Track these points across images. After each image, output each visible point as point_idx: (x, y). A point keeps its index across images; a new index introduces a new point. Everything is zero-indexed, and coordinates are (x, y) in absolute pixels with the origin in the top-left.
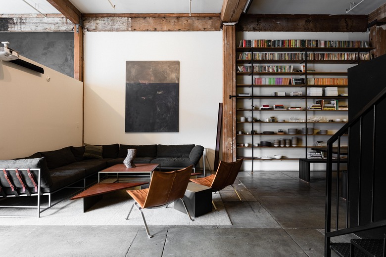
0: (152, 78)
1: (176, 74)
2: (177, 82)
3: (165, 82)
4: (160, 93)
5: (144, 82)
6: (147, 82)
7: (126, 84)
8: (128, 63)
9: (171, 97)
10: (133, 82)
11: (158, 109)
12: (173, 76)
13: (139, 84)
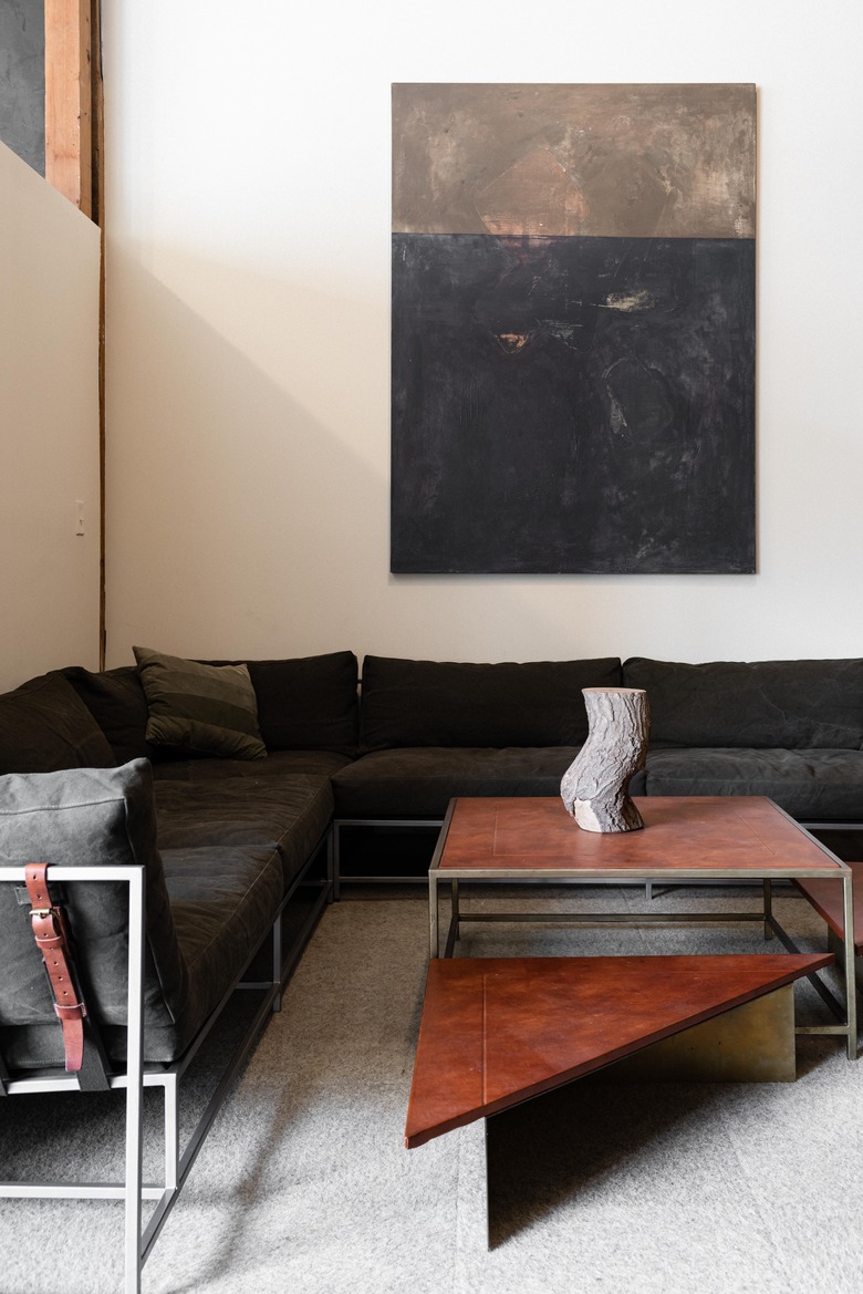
0: (575, 204)
1: (738, 176)
2: (741, 228)
3: (663, 229)
4: (626, 304)
5: (518, 231)
6: (535, 230)
7: (398, 240)
8: (404, 95)
9: (702, 333)
10: (438, 229)
11: (617, 417)
12: (717, 187)
13: (487, 240)
